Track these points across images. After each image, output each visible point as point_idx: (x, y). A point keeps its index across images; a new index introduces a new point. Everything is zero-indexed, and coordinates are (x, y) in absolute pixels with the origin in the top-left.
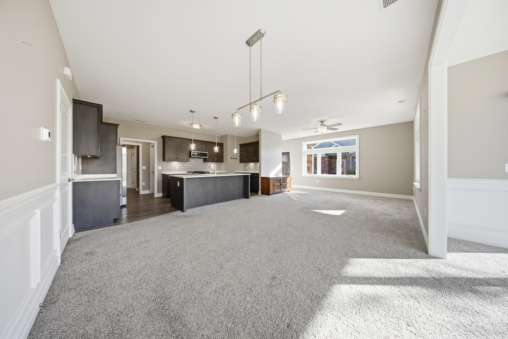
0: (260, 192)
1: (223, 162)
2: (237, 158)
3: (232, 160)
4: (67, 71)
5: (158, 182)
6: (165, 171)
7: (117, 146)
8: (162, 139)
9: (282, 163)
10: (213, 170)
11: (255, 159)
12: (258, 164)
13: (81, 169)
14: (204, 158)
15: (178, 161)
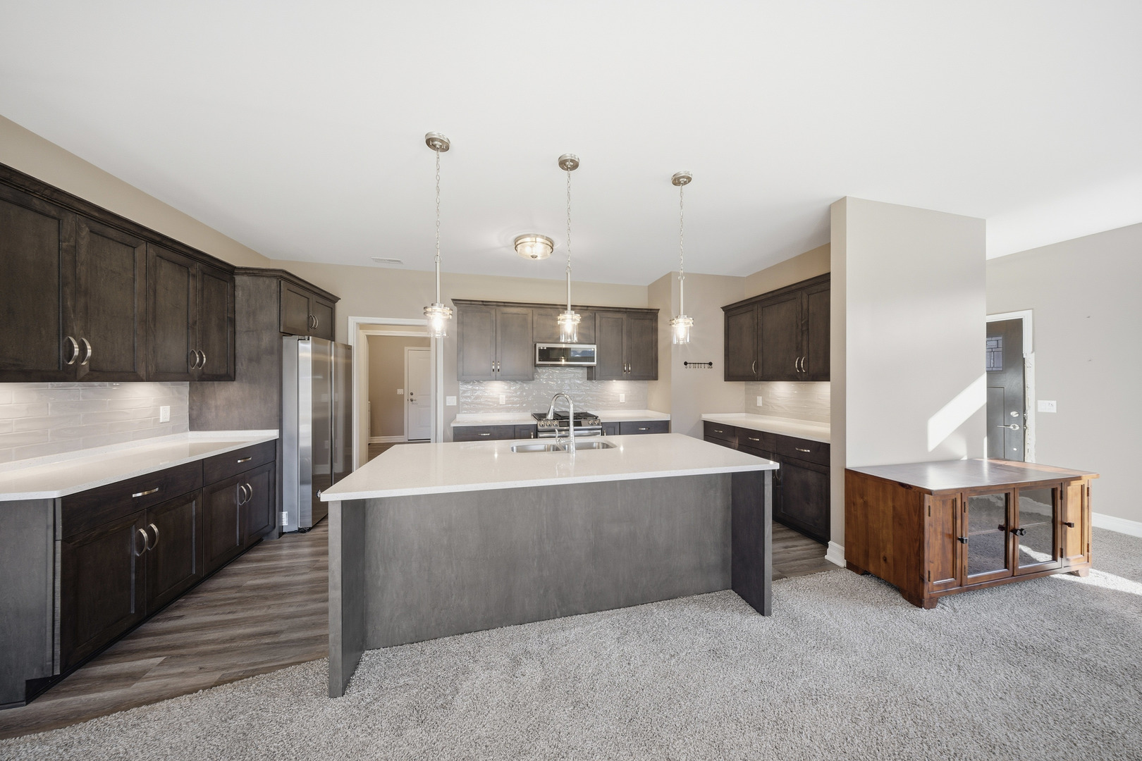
0: (835, 553)
1: (656, 378)
2: (710, 364)
3: (691, 370)
6: (464, 411)
7: (285, 341)
9: (985, 375)
10: (620, 400)
11: (799, 363)
12: (823, 390)
14: (588, 367)
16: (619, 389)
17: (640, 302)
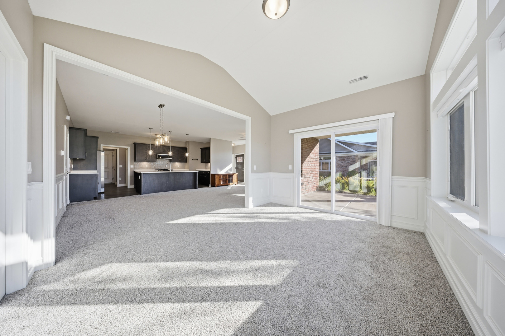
0: (210, 185)
1: (186, 162)
2: (198, 159)
3: (194, 161)
4: (68, 118)
5: (130, 177)
6: (136, 169)
7: (97, 152)
8: (134, 145)
10: (177, 167)
12: (209, 164)
13: (72, 167)
14: (170, 159)
15: (146, 161)
16: (178, 164)
17: (182, 145)
